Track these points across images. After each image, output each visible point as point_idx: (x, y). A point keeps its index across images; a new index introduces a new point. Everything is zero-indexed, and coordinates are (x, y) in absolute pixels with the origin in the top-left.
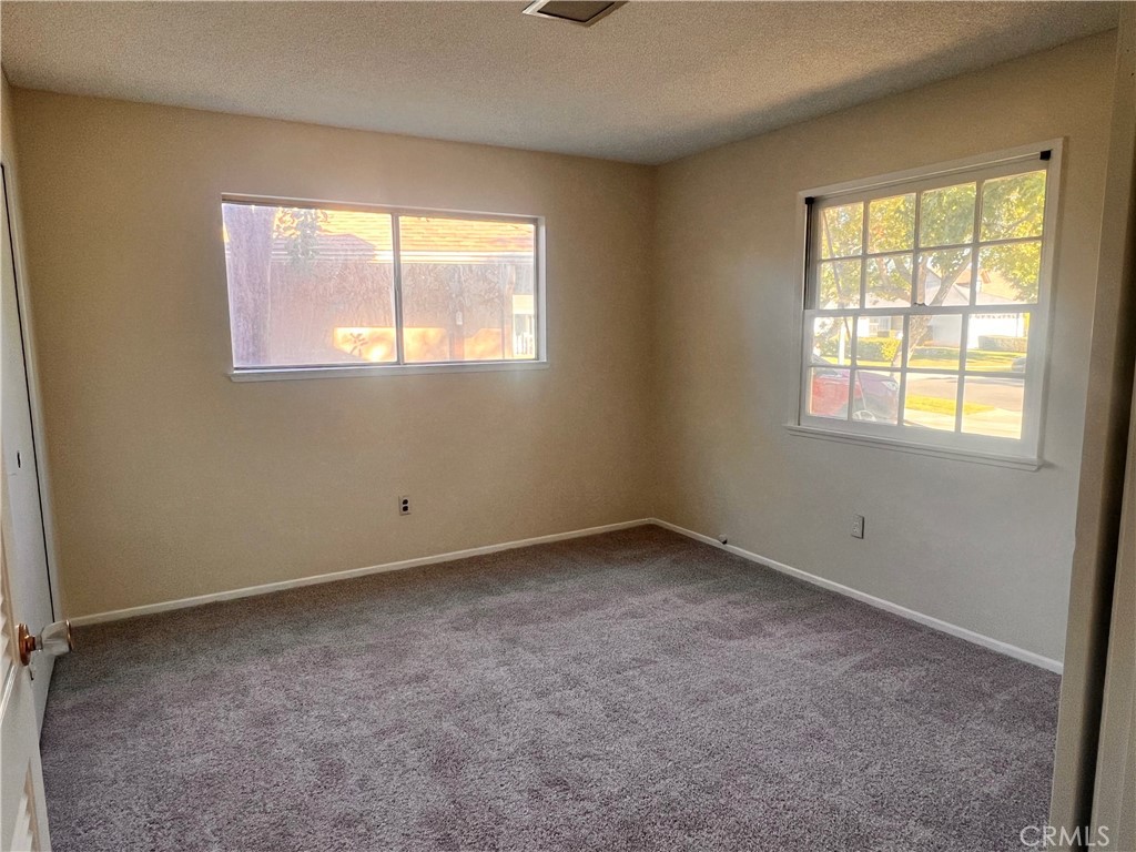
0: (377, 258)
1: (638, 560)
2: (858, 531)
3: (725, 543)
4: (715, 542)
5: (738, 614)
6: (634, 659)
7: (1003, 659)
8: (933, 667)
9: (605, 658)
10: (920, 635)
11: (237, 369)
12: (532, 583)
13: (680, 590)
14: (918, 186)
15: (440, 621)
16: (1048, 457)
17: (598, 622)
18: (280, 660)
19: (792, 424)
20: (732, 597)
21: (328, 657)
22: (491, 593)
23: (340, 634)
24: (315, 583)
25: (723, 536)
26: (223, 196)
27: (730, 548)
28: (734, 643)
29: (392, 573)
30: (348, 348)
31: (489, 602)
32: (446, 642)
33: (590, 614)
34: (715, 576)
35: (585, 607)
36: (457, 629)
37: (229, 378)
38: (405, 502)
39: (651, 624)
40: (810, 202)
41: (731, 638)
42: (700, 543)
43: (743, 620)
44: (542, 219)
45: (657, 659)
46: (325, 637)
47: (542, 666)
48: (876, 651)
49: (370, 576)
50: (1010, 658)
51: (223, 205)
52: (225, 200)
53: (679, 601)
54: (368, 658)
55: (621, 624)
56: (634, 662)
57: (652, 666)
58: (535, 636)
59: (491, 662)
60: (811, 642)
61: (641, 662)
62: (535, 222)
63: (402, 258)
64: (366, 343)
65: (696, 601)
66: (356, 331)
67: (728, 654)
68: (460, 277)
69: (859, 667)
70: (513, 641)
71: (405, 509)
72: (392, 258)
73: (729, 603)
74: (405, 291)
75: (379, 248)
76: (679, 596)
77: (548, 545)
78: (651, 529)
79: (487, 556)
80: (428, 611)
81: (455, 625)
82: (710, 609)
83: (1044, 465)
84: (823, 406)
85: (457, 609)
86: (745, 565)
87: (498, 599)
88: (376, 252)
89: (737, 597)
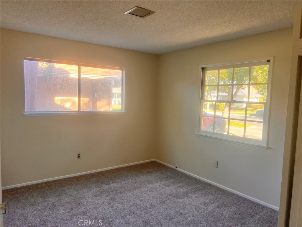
0: (70, 76)
1: (151, 172)
2: (216, 165)
3: (176, 167)
4: (174, 167)
5: (181, 190)
6: (151, 205)
7: (258, 205)
8: (238, 207)
9: (142, 205)
10: (234, 197)
11: (26, 112)
12: (119, 180)
13: (163, 183)
14: (234, 66)
15: (90, 193)
16: (270, 146)
17: (139, 193)
18: (38, 207)
19: (197, 133)
20: (179, 185)
21: (54, 206)
22: (106, 184)
23: (57, 198)
24: (49, 181)
25: (176, 165)
26: (24, 58)
27: (178, 169)
28: (180, 200)
29: (74, 177)
30: (59, 103)
31: (106, 187)
32: (92, 200)
33: (137, 191)
34: (174, 178)
35: (135, 188)
36: (96, 196)
37: (24, 115)
38: (79, 155)
39: (156, 194)
40: (203, 69)
41: (179, 198)
42: (169, 167)
43: (183, 193)
44: (124, 69)
45: (158, 205)
46: (53, 199)
47: (123, 208)
48: (222, 202)
49: (67, 178)
50: (260, 204)
51: (24, 60)
52: (25, 59)
53: (164, 186)
54: (67, 206)
55: (146, 194)
56: (151, 206)
57: (156, 208)
58: (120, 198)
59: (107, 207)
60: (203, 200)
61: (153, 206)
62: (122, 70)
63: (81, 76)
64: (65, 102)
65: (169, 186)
66: (62, 98)
67: (179, 203)
68: (99, 85)
69: (217, 207)
70: (114, 200)
71: (79, 157)
72: (78, 76)
73: (178, 187)
74: (82, 89)
75: (71, 73)
76: (164, 185)
77: (123, 167)
78: (154, 162)
79: (104, 171)
80: (86, 190)
81: (95, 194)
82: (173, 189)
83: (268, 148)
84: (205, 128)
85: (95, 189)
86: (182, 175)
87: (108, 186)
88: (70, 74)
89: (180, 185)
